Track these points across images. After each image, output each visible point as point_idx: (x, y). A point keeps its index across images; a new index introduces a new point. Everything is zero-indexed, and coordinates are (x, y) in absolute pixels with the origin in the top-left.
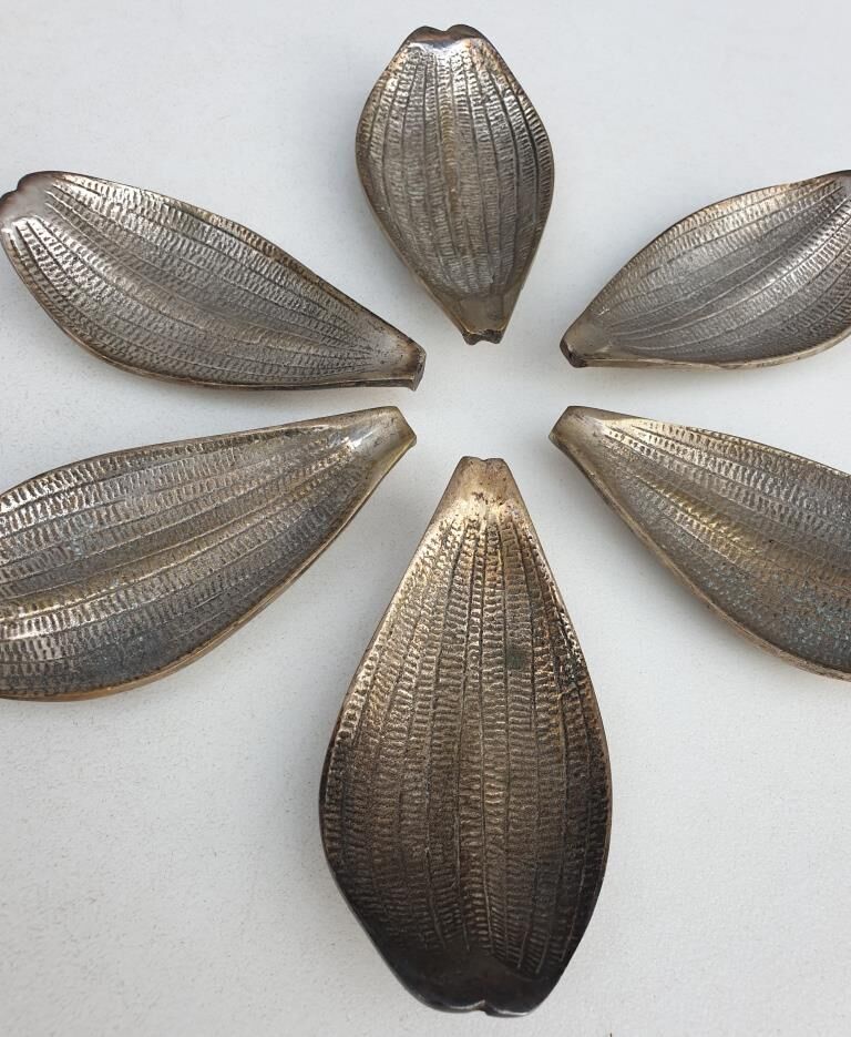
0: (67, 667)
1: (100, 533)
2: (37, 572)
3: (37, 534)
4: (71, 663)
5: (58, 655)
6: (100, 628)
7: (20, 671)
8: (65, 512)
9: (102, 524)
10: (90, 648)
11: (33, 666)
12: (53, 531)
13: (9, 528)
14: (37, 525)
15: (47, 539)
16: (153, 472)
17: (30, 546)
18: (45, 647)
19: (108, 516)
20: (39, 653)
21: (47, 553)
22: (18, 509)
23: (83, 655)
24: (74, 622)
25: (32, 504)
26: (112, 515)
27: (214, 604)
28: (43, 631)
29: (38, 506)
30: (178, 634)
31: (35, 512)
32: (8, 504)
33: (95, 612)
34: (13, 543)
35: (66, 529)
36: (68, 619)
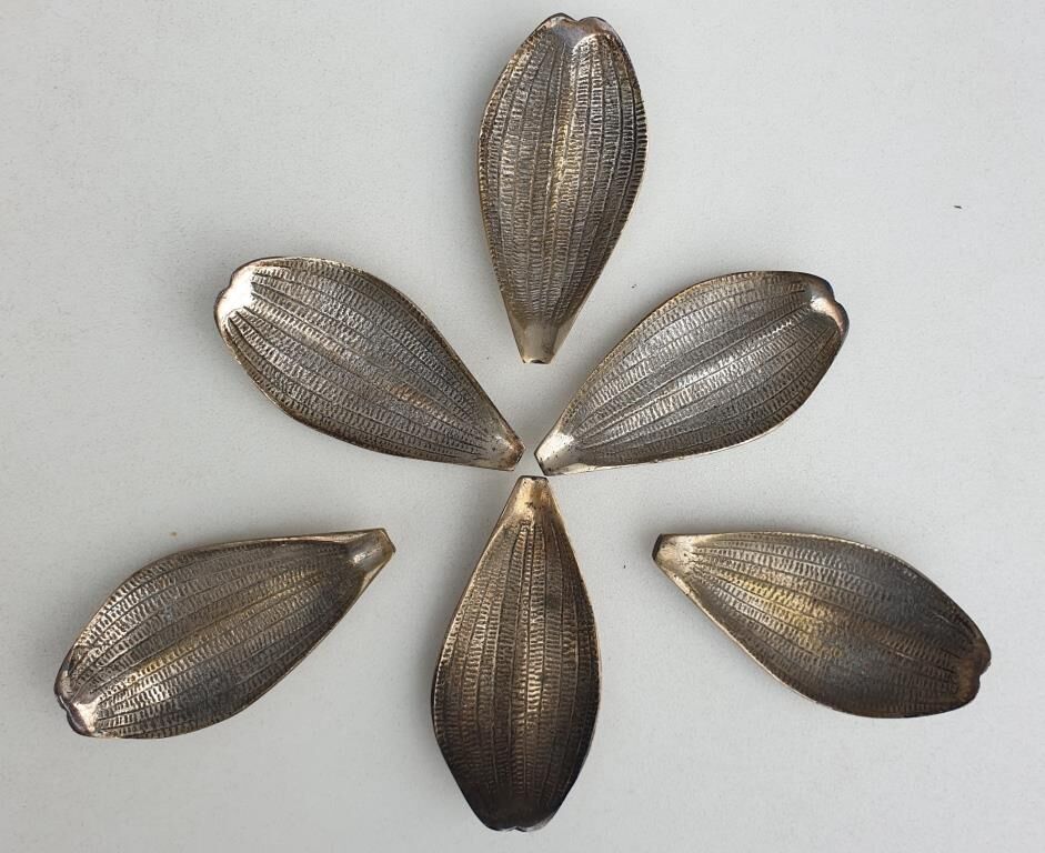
0: (174, 705)
1: (182, 602)
2: (145, 637)
3: (141, 608)
4: (176, 701)
5: (167, 695)
6: (190, 673)
7: (146, 714)
8: (157, 590)
9: (182, 594)
10: (186, 687)
11: (153, 708)
12: (151, 604)
13: (122, 610)
14: (141, 603)
15: (148, 611)
16: (214, 561)
17: (138, 619)
18: (158, 692)
19: (186, 589)
20: (155, 697)
21: (150, 622)
22: (126, 597)
23: (182, 694)
24: (174, 671)
25: (135, 590)
26: (189, 588)
27: (262, 656)
28: (156, 682)
29: (140, 591)
30: (240, 679)
31: (138, 596)
32: (119, 595)
33: (186, 663)
34: (127, 619)
35: (159, 602)
36: (170, 671)
